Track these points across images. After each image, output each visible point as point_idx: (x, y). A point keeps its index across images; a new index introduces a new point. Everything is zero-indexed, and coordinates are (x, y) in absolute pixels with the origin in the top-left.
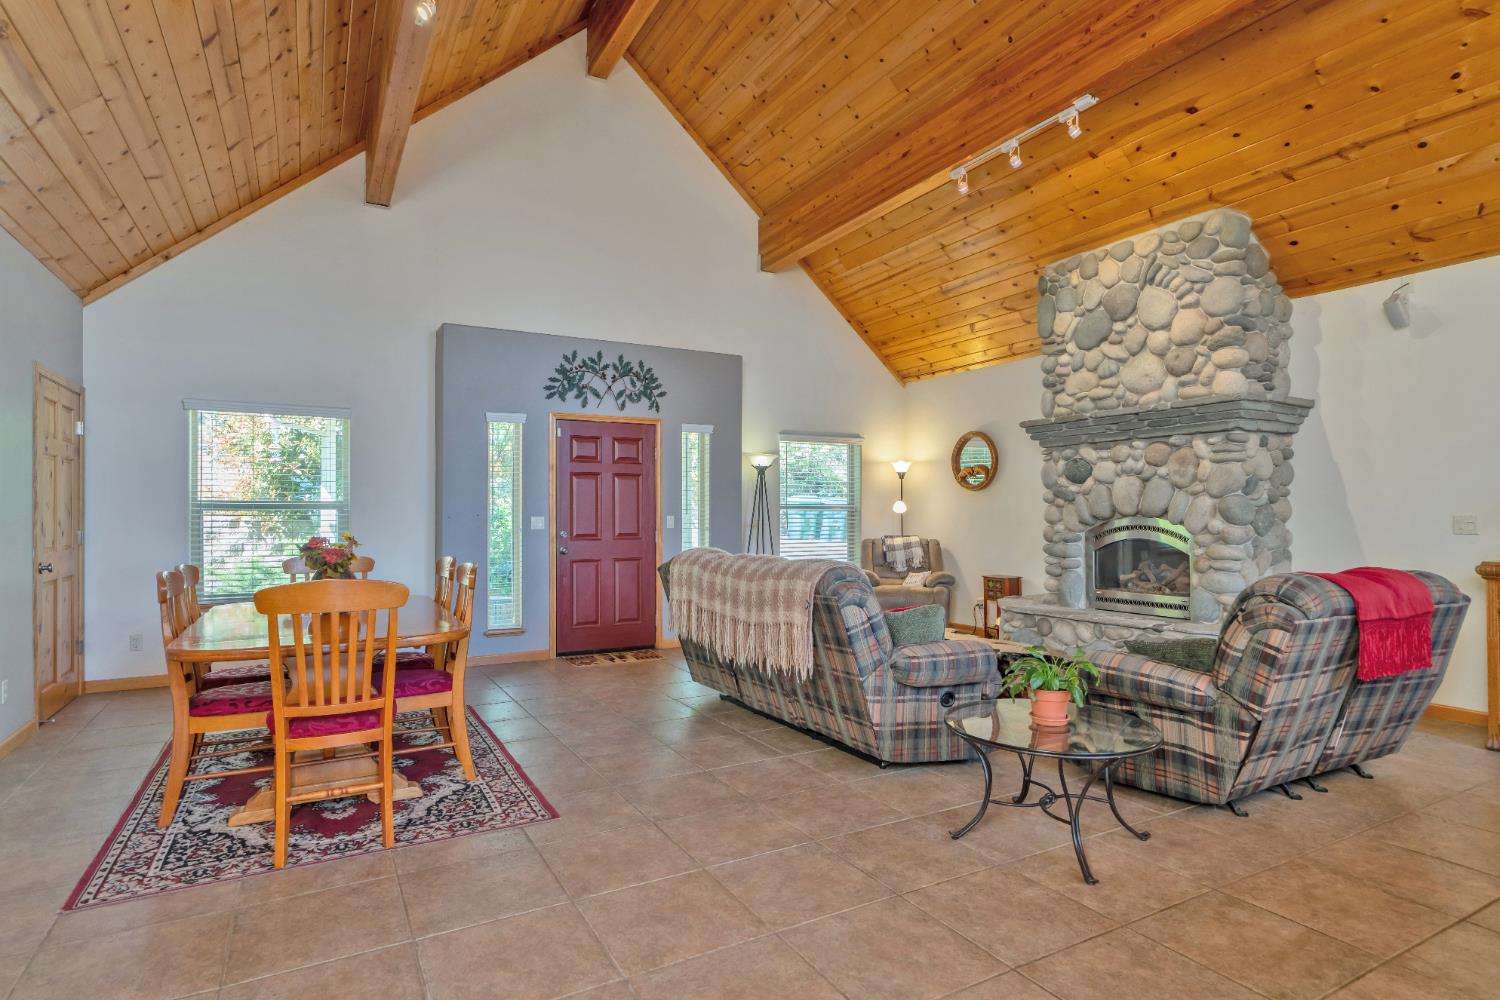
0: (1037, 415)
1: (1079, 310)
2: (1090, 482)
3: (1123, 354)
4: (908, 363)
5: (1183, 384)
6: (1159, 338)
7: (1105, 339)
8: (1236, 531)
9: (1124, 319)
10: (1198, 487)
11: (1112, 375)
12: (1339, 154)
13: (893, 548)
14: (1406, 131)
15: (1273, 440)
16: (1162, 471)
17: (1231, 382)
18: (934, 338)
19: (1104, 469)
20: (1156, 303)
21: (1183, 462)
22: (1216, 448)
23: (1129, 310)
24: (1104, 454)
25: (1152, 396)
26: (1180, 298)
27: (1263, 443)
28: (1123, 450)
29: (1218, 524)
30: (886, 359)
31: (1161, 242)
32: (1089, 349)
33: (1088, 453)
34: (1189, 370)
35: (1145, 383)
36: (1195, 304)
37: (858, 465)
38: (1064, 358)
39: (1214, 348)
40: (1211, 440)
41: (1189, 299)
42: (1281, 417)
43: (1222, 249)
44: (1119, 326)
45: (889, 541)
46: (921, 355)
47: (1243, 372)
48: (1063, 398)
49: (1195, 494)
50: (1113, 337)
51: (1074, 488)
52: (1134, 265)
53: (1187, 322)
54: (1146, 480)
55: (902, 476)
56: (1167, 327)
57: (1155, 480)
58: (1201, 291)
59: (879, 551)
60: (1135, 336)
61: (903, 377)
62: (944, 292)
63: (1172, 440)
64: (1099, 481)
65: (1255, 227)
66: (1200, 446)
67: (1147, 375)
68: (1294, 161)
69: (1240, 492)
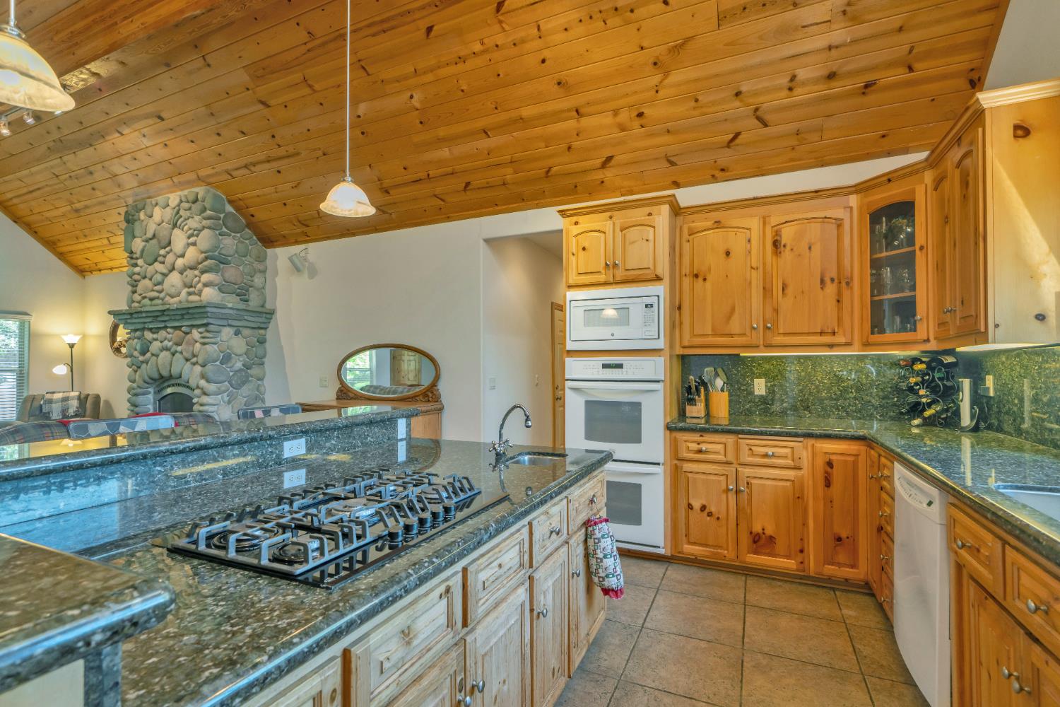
0: (124, 307)
1: (144, 237)
2: (148, 355)
3: (165, 271)
4: (79, 260)
5: (189, 294)
6: (180, 262)
7: (156, 260)
8: (211, 387)
9: (165, 248)
10: (194, 360)
11: (159, 284)
12: (246, 166)
13: (50, 401)
14: (269, 161)
15: (246, 332)
16: (179, 348)
17: (209, 294)
18: (88, 245)
19: (155, 346)
20: (179, 240)
21: (188, 343)
22: (203, 335)
23: (167, 241)
24: (155, 336)
25: (176, 299)
26: (189, 238)
27: (237, 333)
28: (163, 333)
29: (203, 383)
30: (61, 256)
31: (181, 201)
32: (150, 265)
33: (149, 335)
34: (191, 287)
35: (173, 291)
36: (194, 244)
37: (28, 337)
38: (137, 269)
39: (203, 272)
40: (199, 330)
41: (192, 240)
42: (250, 318)
43: (208, 212)
44: (162, 252)
45: (48, 396)
46: (85, 256)
47: (219, 289)
48: (137, 297)
49: (194, 364)
50: (160, 259)
51: (141, 358)
52: (169, 213)
53: (192, 254)
54: (173, 354)
55: (72, 346)
56: (183, 256)
57: (177, 354)
58: (197, 236)
59: (36, 404)
60: (170, 258)
61: (82, 271)
62: (77, 211)
63: (183, 329)
64: (153, 355)
65: (230, 202)
66: (196, 334)
67: (173, 286)
68: (228, 166)
69: (218, 363)
